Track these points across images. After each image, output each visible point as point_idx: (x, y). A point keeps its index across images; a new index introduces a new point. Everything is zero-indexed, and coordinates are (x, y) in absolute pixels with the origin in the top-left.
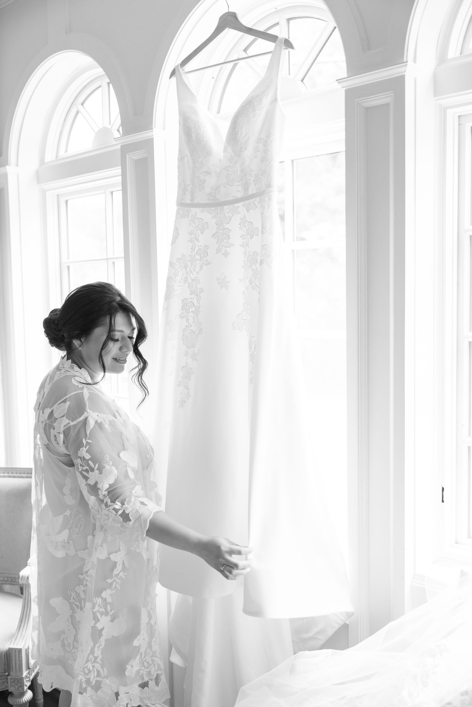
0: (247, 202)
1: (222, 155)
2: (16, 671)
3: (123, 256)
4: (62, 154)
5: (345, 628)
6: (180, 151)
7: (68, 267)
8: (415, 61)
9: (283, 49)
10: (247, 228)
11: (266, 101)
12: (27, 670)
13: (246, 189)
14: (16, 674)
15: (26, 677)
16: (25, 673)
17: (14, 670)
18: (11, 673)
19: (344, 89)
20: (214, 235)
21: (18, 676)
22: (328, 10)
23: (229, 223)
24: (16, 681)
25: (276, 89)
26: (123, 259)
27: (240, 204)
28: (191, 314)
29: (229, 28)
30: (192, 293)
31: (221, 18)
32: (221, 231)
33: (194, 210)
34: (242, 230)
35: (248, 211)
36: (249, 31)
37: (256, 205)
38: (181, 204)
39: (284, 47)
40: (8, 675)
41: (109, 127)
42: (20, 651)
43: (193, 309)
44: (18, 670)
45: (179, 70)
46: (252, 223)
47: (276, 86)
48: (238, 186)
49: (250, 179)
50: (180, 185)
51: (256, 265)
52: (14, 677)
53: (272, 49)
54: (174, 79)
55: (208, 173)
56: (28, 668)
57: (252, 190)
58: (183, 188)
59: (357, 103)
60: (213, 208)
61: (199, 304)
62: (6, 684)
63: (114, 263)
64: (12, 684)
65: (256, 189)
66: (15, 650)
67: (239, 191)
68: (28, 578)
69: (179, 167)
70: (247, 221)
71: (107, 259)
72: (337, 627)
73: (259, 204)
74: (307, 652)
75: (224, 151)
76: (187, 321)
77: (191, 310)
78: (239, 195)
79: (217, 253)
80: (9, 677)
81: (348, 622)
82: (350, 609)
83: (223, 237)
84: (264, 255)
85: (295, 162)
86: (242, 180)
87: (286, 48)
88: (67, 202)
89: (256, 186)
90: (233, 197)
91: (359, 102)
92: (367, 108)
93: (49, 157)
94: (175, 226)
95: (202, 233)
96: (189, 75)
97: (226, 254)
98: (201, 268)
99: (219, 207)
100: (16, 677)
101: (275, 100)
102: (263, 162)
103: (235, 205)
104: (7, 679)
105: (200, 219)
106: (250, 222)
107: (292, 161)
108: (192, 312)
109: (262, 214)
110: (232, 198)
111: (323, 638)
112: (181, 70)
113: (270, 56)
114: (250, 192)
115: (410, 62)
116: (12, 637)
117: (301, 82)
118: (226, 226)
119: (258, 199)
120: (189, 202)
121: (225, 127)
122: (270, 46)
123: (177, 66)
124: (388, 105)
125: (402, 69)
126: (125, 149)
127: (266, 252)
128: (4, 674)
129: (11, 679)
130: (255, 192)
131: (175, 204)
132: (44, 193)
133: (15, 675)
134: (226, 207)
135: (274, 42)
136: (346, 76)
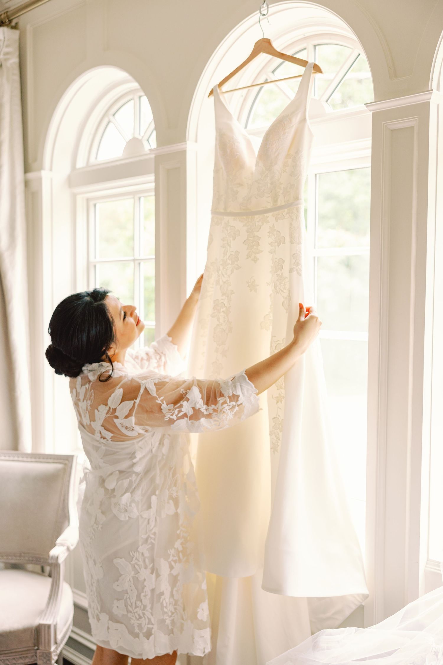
0: (275, 213)
1: (254, 168)
2: (45, 645)
3: (154, 257)
4: (92, 160)
5: (361, 608)
6: (216, 164)
7: (95, 266)
8: (438, 89)
9: (312, 73)
10: (276, 236)
11: (296, 120)
12: (54, 644)
13: (275, 201)
14: (45, 648)
15: (54, 651)
16: (53, 648)
17: (43, 645)
18: (40, 648)
19: (371, 112)
20: (245, 241)
21: (46, 650)
22: (358, 41)
23: (258, 231)
24: (45, 656)
25: (305, 110)
26: (154, 261)
27: (270, 214)
28: (222, 314)
29: (263, 52)
30: (223, 294)
31: (256, 44)
32: (252, 239)
33: (226, 218)
34: (270, 238)
35: (277, 221)
36: (282, 56)
37: (284, 216)
38: (215, 212)
39: (313, 71)
40: (38, 649)
41: (140, 138)
42: (49, 626)
43: (224, 309)
44: (47, 644)
45: (217, 91)
46: (280, 232)
47: (305, 106)
48: (268, 197)
49: (279, 192)
50: (214, 195)
51: (281, 270)
52: (43, 651)
53: (302, 74)
54: (212, 98)
55: (241, 185)
56: (56, 643)
57: (281, 201)
58: (217, 198)
59: (384, 125)
60: (245, 217)
61: (230, 304)
62: (35, 657)
63: (139, 264)
64: (41, 658)
65: (285, 201)
66: (45, 625)
67: (268, 202)
68: (57, 558)
69: (214, 178)
70: (276, 230)
71: (134, 260)
72: (354, 607)
73: (287, 215)
74: (329, 630)
75: (256, 165)
76: (218, 320)
77: (222, 310)
78: (269, 206)
79: (247, 259)
80: (38, 651)
81: (363, 604)
82: (366, 591)
83: (253, 244)
84: (294, 263)
85: (318, 176)
86: (271, 192)
87: (315, 73)
88: (95, 205)
89: (284, 198)
90: (263, 207)
91: (385, 124)
92: (392, 130)
93: (81, 163)
94: (210, 233)
95: (234, 239)
96: (226, 95)
97: (255, 260)
98: (232, 272)
99: (250, 217)
100: (46, 652)
101: (304, 120)
102: (292, 176)
103: (265, 215)
104: (36, 653)
105: (232, 226)
106: (278, 231)
107: (316, 175)
108: (223, 312)
109: (291, 224)
110: (262, 209)
111: (341, 618)
112: (219, 91)
113: (300, 79)
114: (279, 204)
115: (435, 91)
116: (42, 613)
117: (326, 103)
118: (256, 234)
119: (286, 210)
120: (222, 211)
121: (257, 143)
122: (300, 70)
123: (215, 87)
124: (412, 128)
125: (427, 97)
126: (159, 159)
127: (296, 261)
128: (33, 648)
129: (40, 653)
130: (283, 204)
131: (210, 212)
132: (74, 197)
133: (43, 649)
134: (256, 217)
135: (305, 66)
136: (373, 101)
